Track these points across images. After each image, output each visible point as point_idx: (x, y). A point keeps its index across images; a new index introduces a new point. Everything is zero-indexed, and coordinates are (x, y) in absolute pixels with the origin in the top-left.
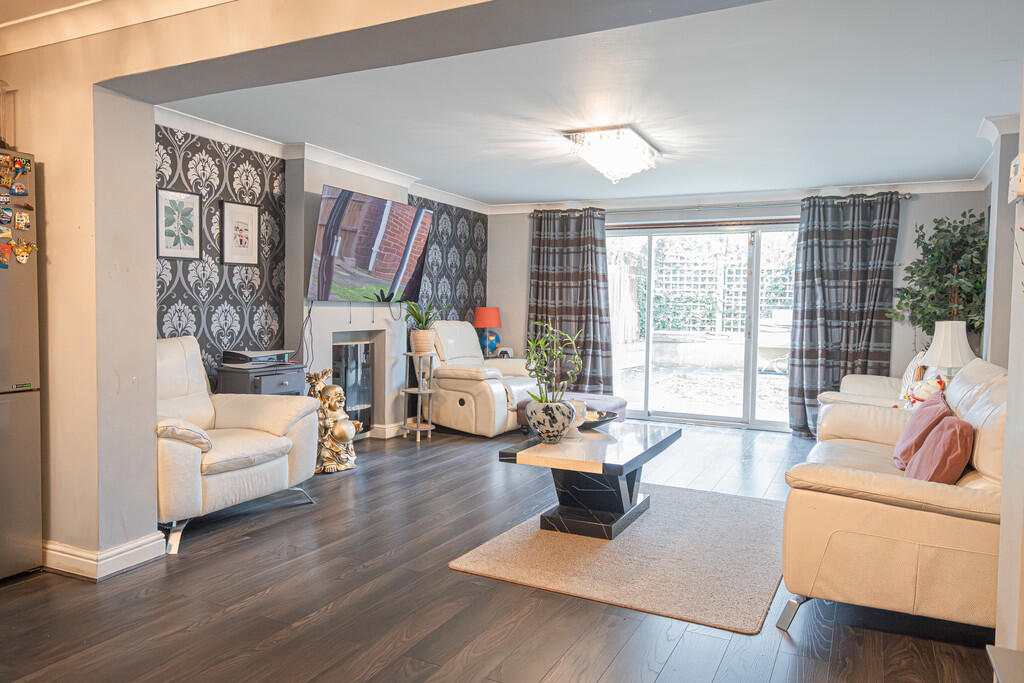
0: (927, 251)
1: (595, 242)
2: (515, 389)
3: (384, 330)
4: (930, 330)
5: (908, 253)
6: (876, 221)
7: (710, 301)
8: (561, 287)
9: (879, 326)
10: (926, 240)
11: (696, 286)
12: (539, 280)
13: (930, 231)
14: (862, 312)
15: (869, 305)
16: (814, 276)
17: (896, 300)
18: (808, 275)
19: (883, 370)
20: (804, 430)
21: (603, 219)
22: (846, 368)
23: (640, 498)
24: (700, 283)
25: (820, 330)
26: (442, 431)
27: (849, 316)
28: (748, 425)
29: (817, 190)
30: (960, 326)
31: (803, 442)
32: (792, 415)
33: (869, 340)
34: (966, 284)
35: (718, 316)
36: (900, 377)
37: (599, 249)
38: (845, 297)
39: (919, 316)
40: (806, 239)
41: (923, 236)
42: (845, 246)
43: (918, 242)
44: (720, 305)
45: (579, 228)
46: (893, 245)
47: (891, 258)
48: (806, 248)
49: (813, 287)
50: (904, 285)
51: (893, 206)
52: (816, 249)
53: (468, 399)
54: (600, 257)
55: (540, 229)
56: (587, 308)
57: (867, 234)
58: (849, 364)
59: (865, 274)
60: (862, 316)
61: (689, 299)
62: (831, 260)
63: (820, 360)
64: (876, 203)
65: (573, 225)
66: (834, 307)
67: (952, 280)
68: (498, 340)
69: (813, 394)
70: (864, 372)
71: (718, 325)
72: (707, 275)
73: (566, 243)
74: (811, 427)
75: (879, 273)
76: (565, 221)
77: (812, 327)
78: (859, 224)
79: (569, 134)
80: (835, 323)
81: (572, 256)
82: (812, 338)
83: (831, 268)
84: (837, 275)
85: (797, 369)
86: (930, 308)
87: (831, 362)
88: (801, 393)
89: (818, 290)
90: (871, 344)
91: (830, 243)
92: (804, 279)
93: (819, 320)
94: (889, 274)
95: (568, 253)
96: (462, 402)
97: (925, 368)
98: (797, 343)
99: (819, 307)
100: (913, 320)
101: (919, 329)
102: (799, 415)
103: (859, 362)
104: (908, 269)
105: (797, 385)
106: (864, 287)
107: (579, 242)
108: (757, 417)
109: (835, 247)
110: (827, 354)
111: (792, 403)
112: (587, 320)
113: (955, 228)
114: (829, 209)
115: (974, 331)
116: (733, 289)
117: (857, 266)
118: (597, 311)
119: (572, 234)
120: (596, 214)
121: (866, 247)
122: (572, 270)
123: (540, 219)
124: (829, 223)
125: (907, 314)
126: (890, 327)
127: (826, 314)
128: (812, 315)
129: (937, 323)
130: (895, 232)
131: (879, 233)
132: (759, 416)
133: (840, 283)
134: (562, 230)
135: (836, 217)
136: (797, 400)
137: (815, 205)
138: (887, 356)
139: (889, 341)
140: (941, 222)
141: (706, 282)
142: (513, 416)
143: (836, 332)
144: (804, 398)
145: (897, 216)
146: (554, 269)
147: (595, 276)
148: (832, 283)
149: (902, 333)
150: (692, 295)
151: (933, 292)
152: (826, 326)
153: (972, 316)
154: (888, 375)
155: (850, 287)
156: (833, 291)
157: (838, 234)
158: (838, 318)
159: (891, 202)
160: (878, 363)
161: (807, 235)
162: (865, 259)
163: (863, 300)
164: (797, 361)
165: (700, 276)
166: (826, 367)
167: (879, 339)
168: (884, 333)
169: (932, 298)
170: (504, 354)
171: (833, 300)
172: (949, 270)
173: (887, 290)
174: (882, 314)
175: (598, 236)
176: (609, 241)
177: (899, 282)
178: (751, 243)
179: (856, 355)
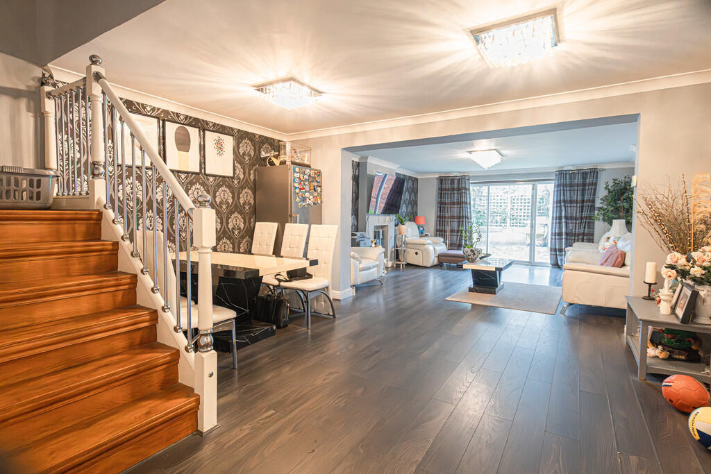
0: (610, 192)
1: (465, 189)
2: (437, 248)
3: (387, 226)
4: (611, 224)
5: (602, 193)
6: (588, 180)
7: (503, 212)
8: (451, 207)
9: (589, 223)
10: (609, 188)
11: (497, 206)
12: (441, 205)
13: (611, 184)
14: (582, 217)
15: (585, 214)
16: (561, 202)
17: (596, 212)
18: (559, 202)
19: (591, 240)
20: (557, 265)
21: (469, 180)
22: (575, 240)
23: (502, 284)
24: (499, 204)
25: (564, 225)
26: (409, 265)
27: (576, 218)
28: (531, 264)
29: (562, 167)
30: (623, 221)
31: (556, 270)
32: (551, 259)
33: (585, 228)
34: (626, 205)
35: (508, 220)
36: (598, 243)
37: (468, 192)
38: (575, 211)
39: (606, 218)
40: (558, 187)
41: (608, 186)
42: (574, 190)
43: (606, 188)
44: (509, 215)
45: (459, 184)
46: (595, 190)
47: (594, 195)
48: (558, 191)
49: (560, 207)
50: (600, 206)
51: (595, 174)
52: (562, 192)
53: (419, 252)
54: (468, 195)
55: (442, 184)
56: (463, 216)
57: (584, 185)
58: (576, 238)
59: (583, 201)
60: (582, 218)
61: (494, 212)
62: (568, 196)
63: (564, 236)
64: (588, 172)
65: (456, 181)
66: (570, 215)
67: (620, 204)
68: (424, 230)
69: (561, 250)
70: (583, 241)
71: (508, 225)
72: (503, 201)
73: (453, 189)
74: (560, 264)
75: (589, 201)
76: (452, 181)
77: (560, 223)
78: (581, 181)
79: (470, 152)
80: (570, 222)
81: (456, 195)
82: (560, 227)
83: (569, 199)
84: (571, 202)
85: (553, 240)
86: (611, 215)
87: (568, 237)
88: (555, 250)
89: (563, 208)
90: (586, 230)
91: (568, 189)
92: (557, 203)
93: (563, 220)
94: (593, 201)
95: (454, 193)
96: (417, 253)
97: (609, 238)
98: (554, 229)
99: (563, 215)
100: (604, 220)
101: (606, 223)
102: (554, 260)
103: (581, 237)
104: (602, 199)
105: (553, 247)
106: (582, 207)
107: (459, 189)
108: (536, 261)
109: (570, 190)
110: (567, 234)
111: (551, 254)
112: (463, 221)
113: (622, 183)
114: (568, 176)
115: (629, 224)
116: (515, 207)
117: (579, 198)
118: (467, 217)
119: (456, 186)
120: (467, 178)
121: (583, 190)
122: (456, 201)
123: (442, 180)
124: (568, 181)
125: (601, 218)
126: (594, 223)
127: (566, 218)
128: (560, 218)
129: (614, 221)
130: (596, 184)
131: (589, 184)
132: (537, 260)
133: (572, 205)
134: (451, 184)
135: (570, 178)
136: (553, 253)
137: (561, 173)
138: (592, 235)
139: (594, 228)
140: (616, 180)
141: (502, 204)
142: (436, 259)
143: (570, 225)
144: (557, 252)
145: (597, 178)
146: (448, 200)
147: (466, 203)
148: (569, 205)
149: (599, 225)
150: (496, 210)
151: (612, 209)
152: (566, 223)
153: (629, 218)
154: (593, 242)
155: (577, 207)
156: (569, 208)
157: (571, 185)
158: (571, 219)
159: (594, 172)
160: (589, 237)
161: (558, 186)
162: (583, 195)
163: (582, 212)
164: (554, 237)
165: (499, 201)
166: (566, 239)
167: (589, 228)
168: (591, 225)
169: (612, 211)
170: (427, 235)
171: (569, 212)
172: (619, 199)
173: (593, 208)
174: (590, 218)
175: (467, 187)
176: (471, 188)
177: (598, 204)
178: (533, 189)
179: (579, 235)
